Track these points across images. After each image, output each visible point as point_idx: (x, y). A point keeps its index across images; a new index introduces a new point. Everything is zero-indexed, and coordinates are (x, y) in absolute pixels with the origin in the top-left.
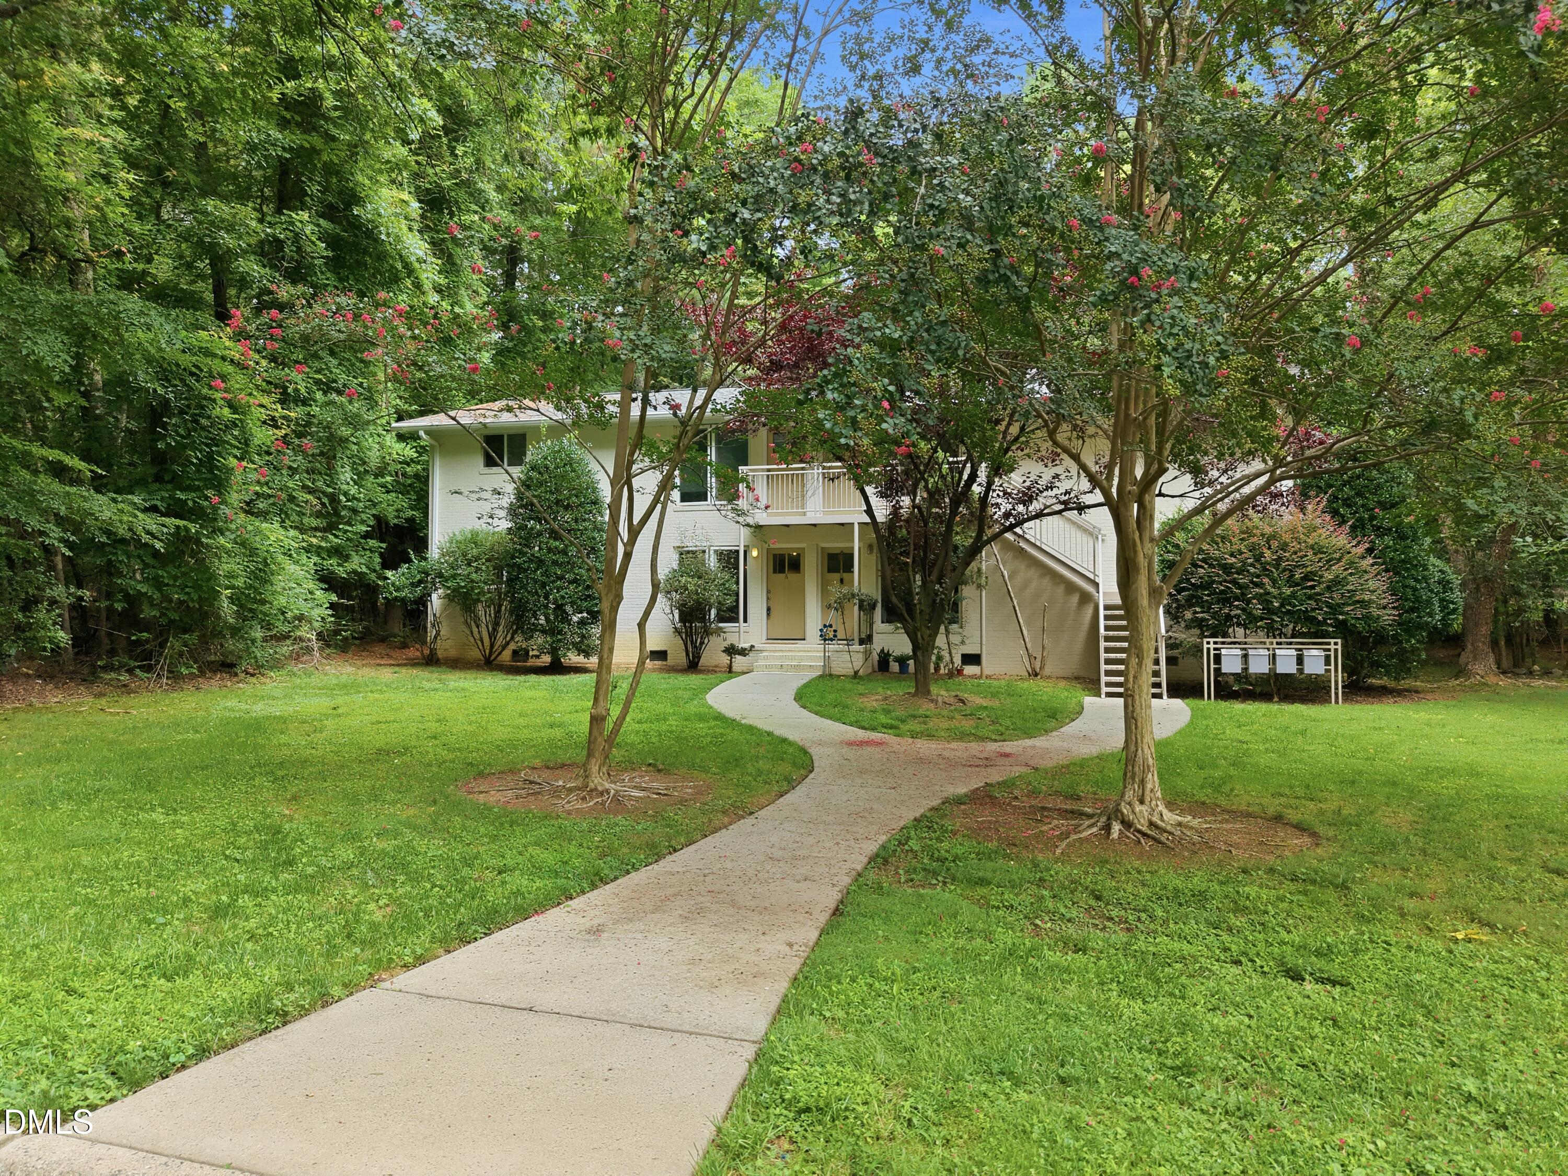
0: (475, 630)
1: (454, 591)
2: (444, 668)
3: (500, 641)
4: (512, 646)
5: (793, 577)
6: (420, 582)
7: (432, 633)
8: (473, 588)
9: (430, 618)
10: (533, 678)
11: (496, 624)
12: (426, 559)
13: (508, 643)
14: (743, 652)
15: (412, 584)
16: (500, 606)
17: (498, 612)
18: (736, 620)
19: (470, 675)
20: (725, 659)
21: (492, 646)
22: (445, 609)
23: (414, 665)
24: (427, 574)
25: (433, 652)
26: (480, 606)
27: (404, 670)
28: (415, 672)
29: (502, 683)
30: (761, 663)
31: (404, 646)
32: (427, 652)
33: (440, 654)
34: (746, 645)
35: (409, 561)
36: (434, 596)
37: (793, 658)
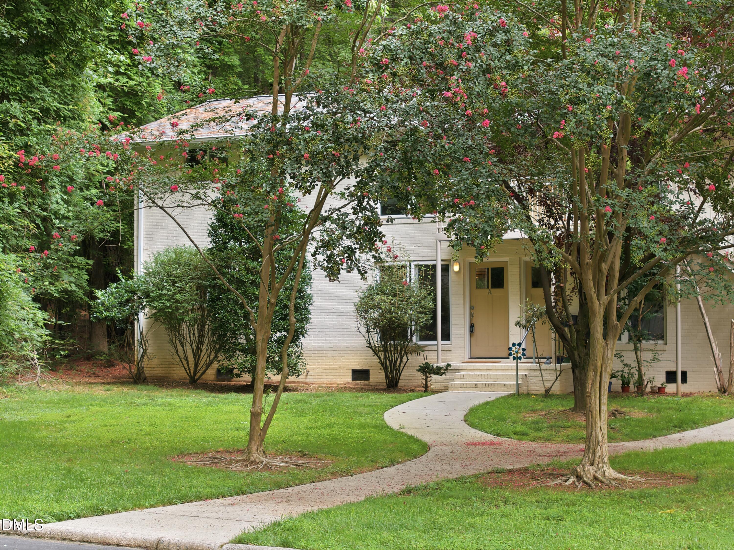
0: (180, 349)
1: (160, 310)
2: (151, 387)
3: (204, 360)
4: (215, 365)
5: (497, 292)
6: (128, 301)
7: (138, 351)
8: (177, 309)
9: (137, 336)
10: (233, 396)
11: (200, 342)
12: (132, 278)
13: (211, 363)
14: (438, 371)
15: (120, 304)
16: (203, 326)
17: (201, 330)
18: (434, 338)
19: (175, 392)
20: (420, 378)
21: (196, 365)
22: (150, 327)
23: (123, 383)
24: (134, 293)
25: (140, 371)
26: (184, 326)
27: (115, 388)
28: (125, 389)
29: (204, 400)
30: (457, 382)
31: (110, 364)
32: (134, 370)
33: (148, 373)
34: (442, 364)
35: (116, 280)
36: (141, 315)
37: (488, 377)
